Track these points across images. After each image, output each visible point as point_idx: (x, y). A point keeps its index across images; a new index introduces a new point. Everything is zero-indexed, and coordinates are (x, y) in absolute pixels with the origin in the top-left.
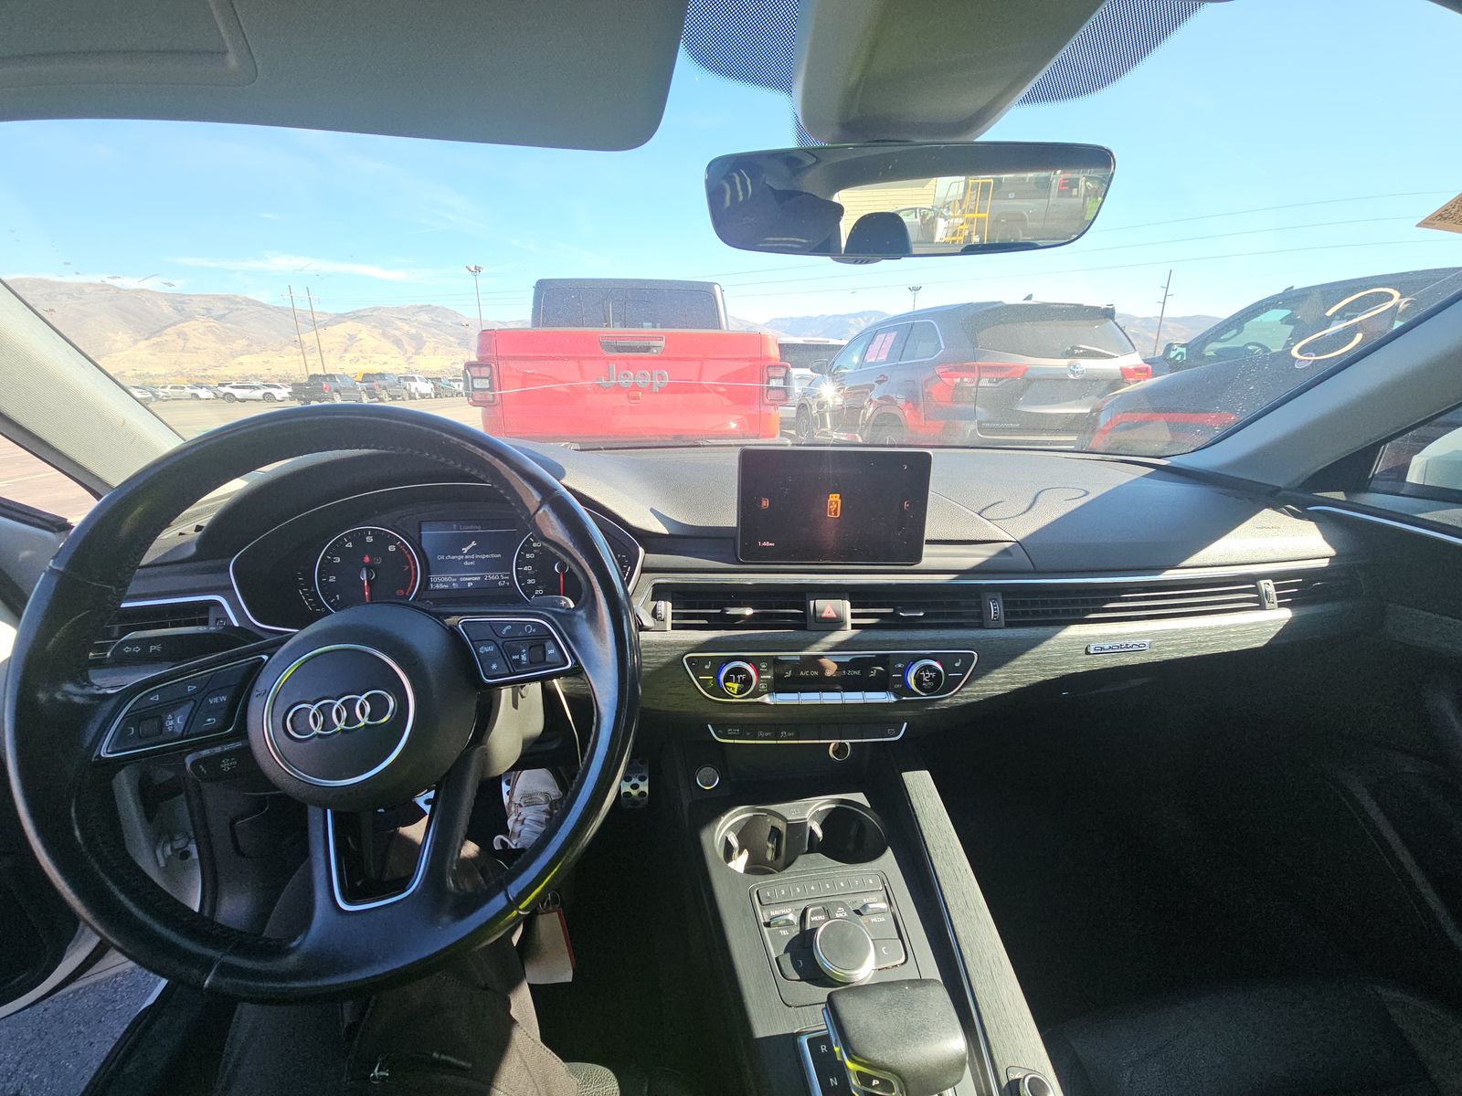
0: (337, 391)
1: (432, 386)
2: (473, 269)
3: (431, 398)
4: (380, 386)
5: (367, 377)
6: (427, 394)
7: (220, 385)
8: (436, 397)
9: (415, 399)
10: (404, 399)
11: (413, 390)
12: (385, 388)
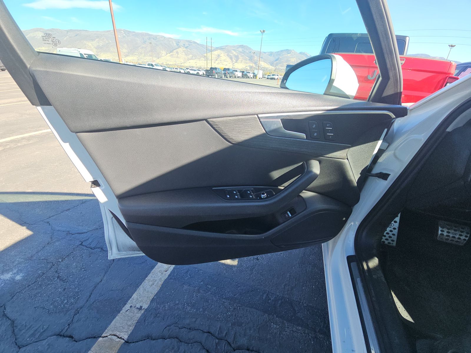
0: (217, 73)
1: (241, 74)
2: (262, 31)
3: (240, 78)
4: (228, 72)
5: (225, 69)
6: (239, 77)
7: (187, 69)
8: (242, 78)
9: (236, 78)
10: (233, 78)
11: (236, 75)
12: (229, 74)
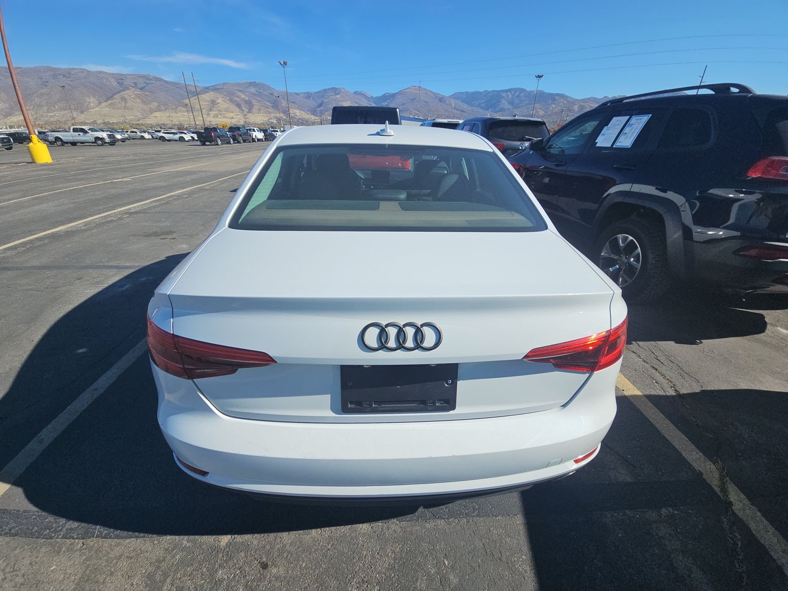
0: (218, 137)
1: (263, 134)
2: (282, 63)
3: (263, 141)
4: (238, 134)
5: (232, 129)
6: (261, 139)
7: (156, 131)
8: (265, 141)
9: (255, 142)
10: (250, 142)
11: (254, 137)
12: (241, 136)
